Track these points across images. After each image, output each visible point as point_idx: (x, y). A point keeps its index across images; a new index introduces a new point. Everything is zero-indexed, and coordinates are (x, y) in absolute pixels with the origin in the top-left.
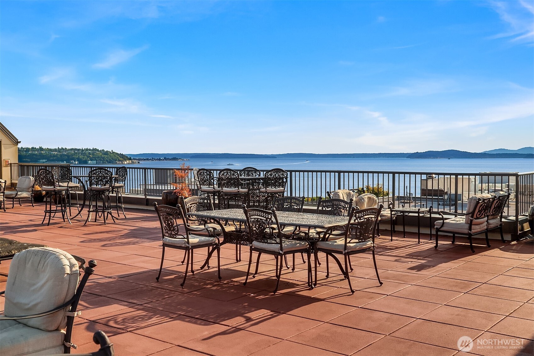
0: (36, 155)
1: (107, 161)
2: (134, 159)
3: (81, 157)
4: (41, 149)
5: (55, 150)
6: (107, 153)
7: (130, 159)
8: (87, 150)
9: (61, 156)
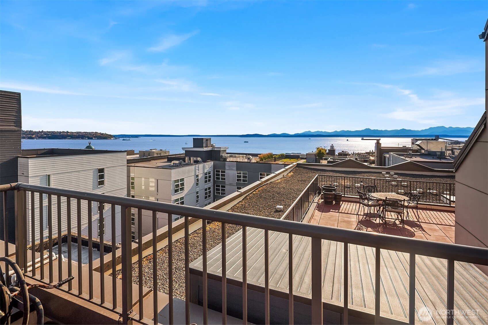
0: (65, 135)
1: (103, 138)
2: (116, 137)
3: (89, 136)
4: (68, 132)
5: (75, 133)
6: (103, 134)
7: (115, 137)
8: (92, 132)
9: (79, 135)
